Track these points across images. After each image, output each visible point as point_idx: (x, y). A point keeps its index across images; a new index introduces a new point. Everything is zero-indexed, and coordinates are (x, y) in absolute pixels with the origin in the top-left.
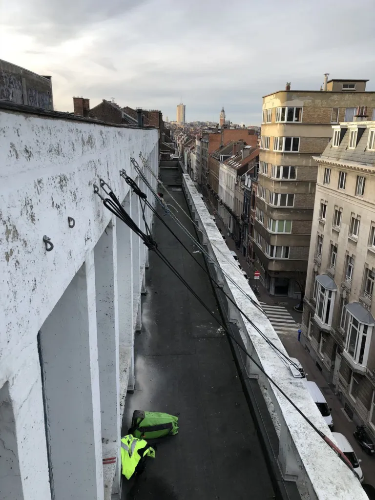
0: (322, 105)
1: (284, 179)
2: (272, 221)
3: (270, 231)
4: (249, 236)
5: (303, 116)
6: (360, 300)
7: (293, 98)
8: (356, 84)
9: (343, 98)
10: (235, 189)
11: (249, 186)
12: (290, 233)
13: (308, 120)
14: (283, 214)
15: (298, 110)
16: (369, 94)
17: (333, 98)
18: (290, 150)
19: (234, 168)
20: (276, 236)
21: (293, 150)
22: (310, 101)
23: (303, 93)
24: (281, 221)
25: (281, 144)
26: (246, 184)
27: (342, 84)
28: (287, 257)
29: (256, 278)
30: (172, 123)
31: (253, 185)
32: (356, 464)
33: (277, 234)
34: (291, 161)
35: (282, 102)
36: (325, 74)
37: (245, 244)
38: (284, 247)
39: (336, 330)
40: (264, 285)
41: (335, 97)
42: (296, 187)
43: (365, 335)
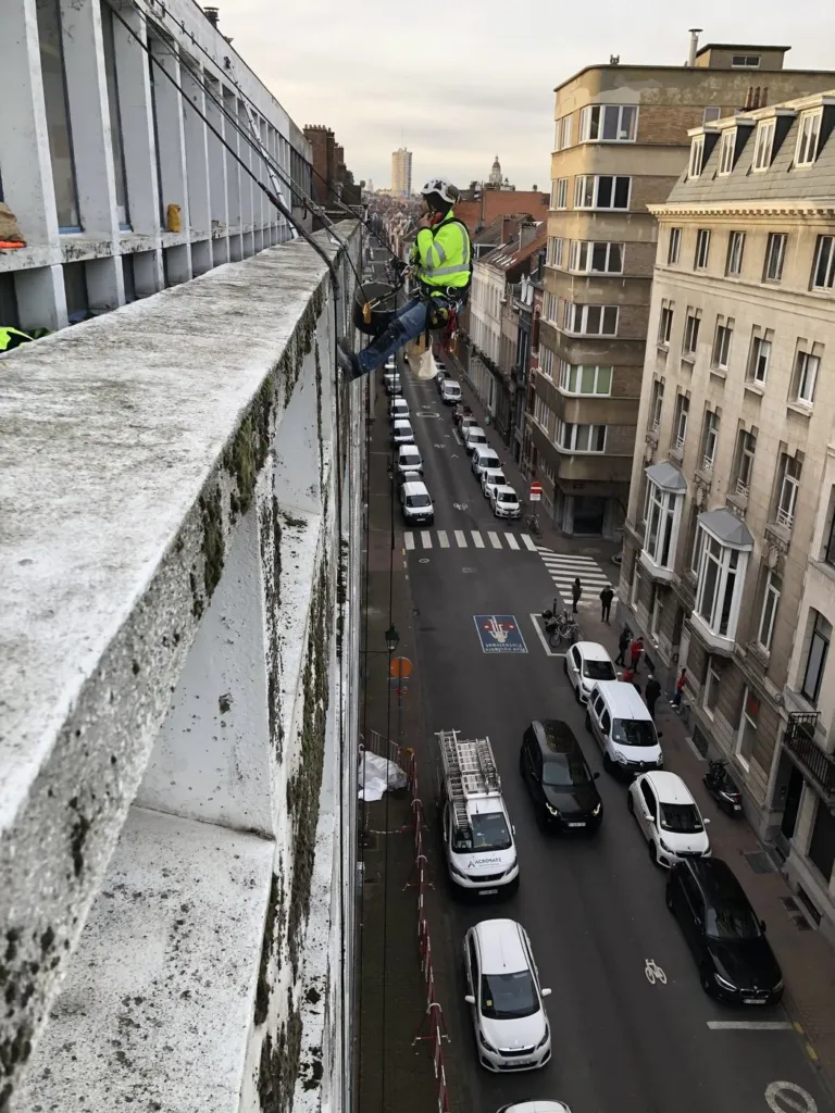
0: (681, 100)
1: (595, 272)
2: (569, 366)
3: (564, 391)
4: (527, 414)
5: (639, 126)
6: (728, 502)
7: (615, 84)
8: (763, 56)
9: (730, 85)
10: (502, 315)
11: (529, 303)
12: (608, 395)
13: (650, 137)
14: (593, 353)
15: (628, 111)
16: (786, 77)
17: (706, 85)
18: (609, 206)
19: (501, 269)
20: (578, 402)
21: (615, 206)
22: (655, 90)
23: (640, 73)
24: (589, 367)
25: (589, 193)
26: (523, 300)
27: (730, 55)
28: (600, 447)
29: (535, 497)
30: (381, 193)
31: (537, 297)
32: (697, 827)
33: (580, 398)
34: (611, 232)
35: (593, 94)
36: (692, 31)
37: (519, 434)
38: (594, 427)
39: (682, 577)
40: (552, 516)
41: (713, 82)
42: (623, 290)
43: (732, 571)
